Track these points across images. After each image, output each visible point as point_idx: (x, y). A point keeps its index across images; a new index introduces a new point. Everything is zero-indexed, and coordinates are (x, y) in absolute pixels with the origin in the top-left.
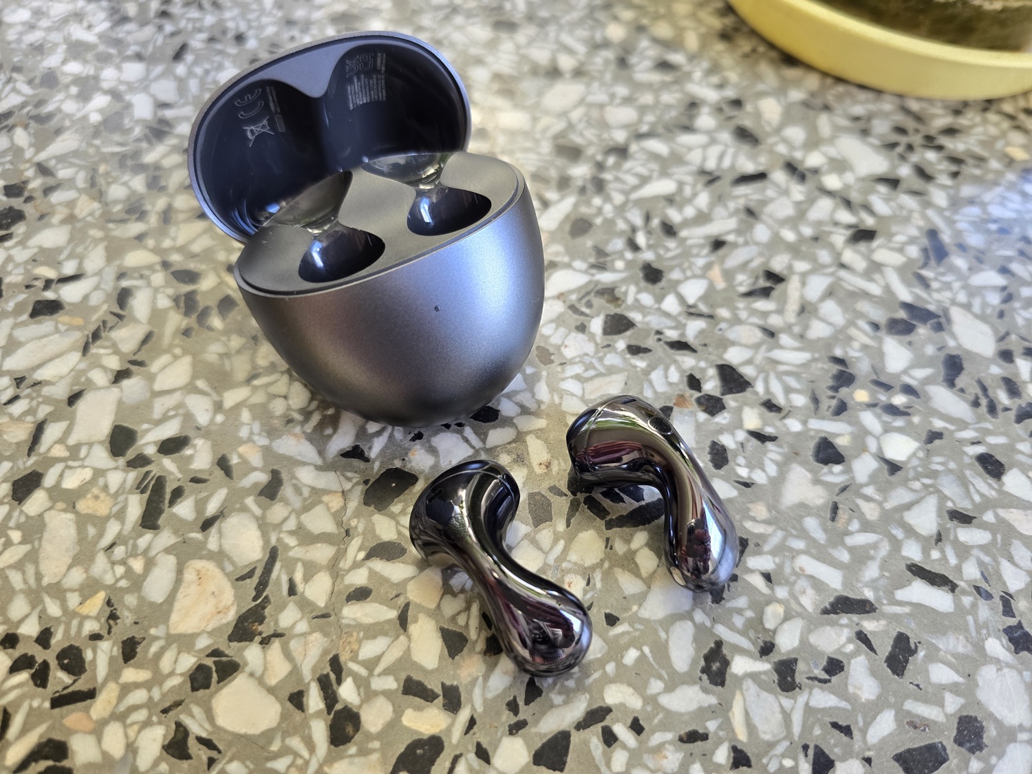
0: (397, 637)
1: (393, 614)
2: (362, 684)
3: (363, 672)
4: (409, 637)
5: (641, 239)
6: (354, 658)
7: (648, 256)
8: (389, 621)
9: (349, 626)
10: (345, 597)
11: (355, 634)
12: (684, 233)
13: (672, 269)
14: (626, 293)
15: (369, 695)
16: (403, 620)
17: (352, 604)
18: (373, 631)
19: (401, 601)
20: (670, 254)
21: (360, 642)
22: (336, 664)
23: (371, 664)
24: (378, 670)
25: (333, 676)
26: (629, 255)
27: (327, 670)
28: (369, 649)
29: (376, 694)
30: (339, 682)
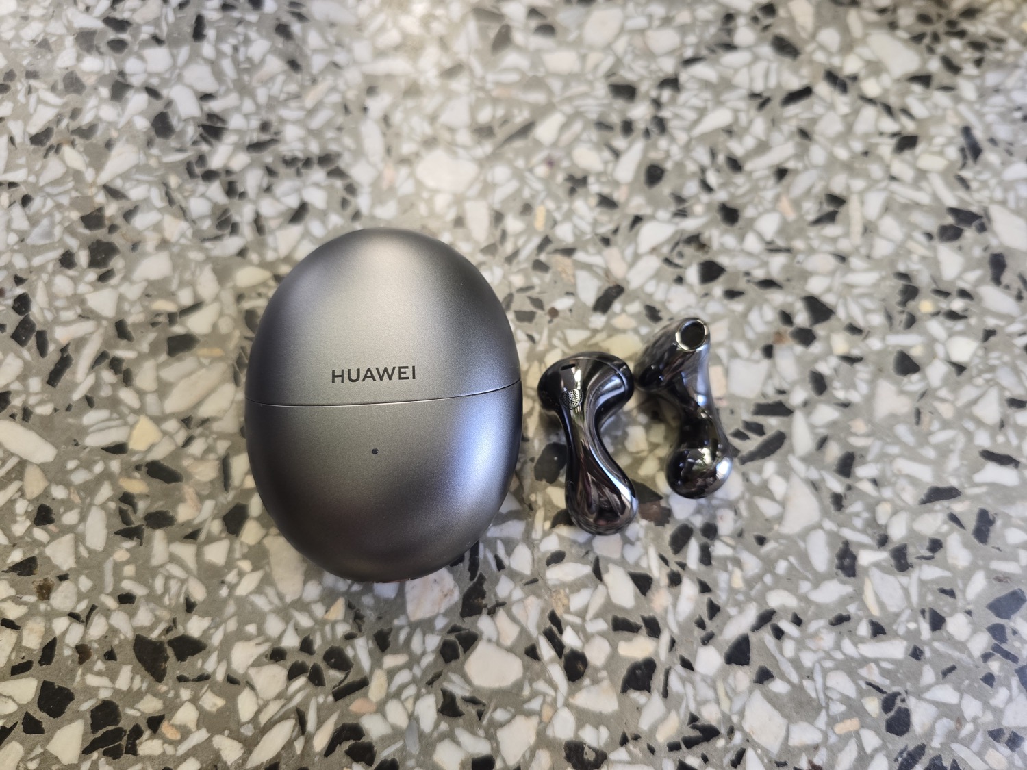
0: (596, 587)
1: (587, 569)
2: (580, 630)
3: (577, 621)
4: (605, 585)
5: (712, 178)
6: (567, 611)
7: (721, 196)
8: (587, 576)
9: (555, 586)
10: (545, 563)
11: (562, 591)
12: (748, 166)
13: (745, 205)
14: (710, 239)
15: (587, 637)
16: (598, 573)
17: (552, 567)
18: (576, 586)
19: (591, 557)
20: (741, 191)
21: (568, 597)
22: (554, 618)
23: (582, 614)
24: (589, 616)
25: (555, 629)
26: (705, 198)
27: (549, 624)
28: (578, 601)
29: (592, 636)
30: (561, 632)
